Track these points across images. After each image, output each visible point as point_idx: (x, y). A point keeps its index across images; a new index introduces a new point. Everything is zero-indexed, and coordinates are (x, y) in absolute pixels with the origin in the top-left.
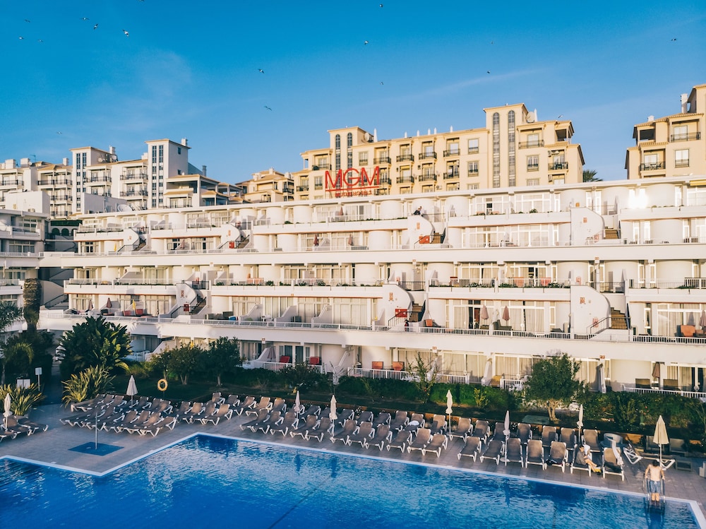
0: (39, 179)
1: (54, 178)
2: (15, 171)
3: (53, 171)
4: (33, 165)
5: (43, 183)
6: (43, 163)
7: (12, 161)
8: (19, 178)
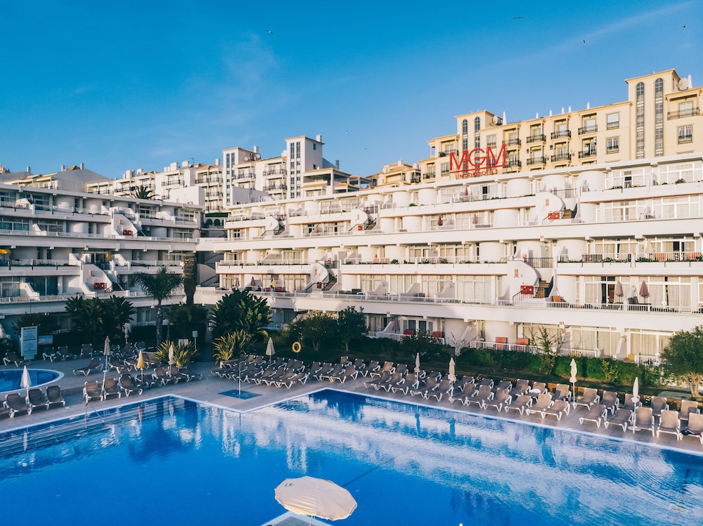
0: (197, 179)
1: (209, 177)
2: (178, 172)
3: (207, 171)
4: (192, 166)
5: (200, 181)
6: (200, 165)
7: (175, 164)
8: (181, 178)
